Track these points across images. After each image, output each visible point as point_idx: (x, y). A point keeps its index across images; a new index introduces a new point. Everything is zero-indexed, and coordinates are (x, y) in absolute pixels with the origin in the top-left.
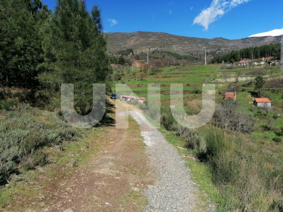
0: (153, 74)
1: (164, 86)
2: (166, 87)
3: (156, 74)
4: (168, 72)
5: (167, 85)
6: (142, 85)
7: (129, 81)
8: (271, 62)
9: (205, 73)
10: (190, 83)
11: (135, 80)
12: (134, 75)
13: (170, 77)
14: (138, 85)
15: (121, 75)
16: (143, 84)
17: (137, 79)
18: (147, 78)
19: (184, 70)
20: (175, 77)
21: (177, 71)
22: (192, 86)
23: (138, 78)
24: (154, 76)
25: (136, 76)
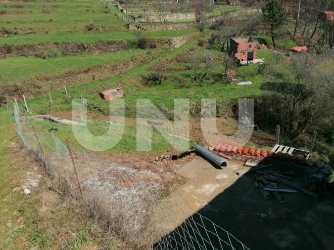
2: (21, 36)
10: (94, 25)
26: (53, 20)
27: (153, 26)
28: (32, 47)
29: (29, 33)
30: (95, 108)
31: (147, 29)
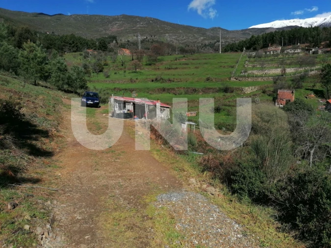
0: (150, 65)
2: (174, 83)
3: (155, 64)
4: (172, 62)
6: (137, 79)
7: (115, 73)
8: (312, 50)
9: (225, 63)
10: (211, 77)
11: (125, 72)
12: (122, 65)
13: (176, 68)
14: (131, 79)
15: (103, 64)
16: (138, 77)
17: (127, 72)
18: (143, 69)
19: (193, 59)
20: (183, 68)
21: (184, 60)
22: (214, 80)
23: (129, 69)
24: (153, 67)
25: (126, 67)
27: (247, 79)
28: (173, 89)
31: (243, 80)
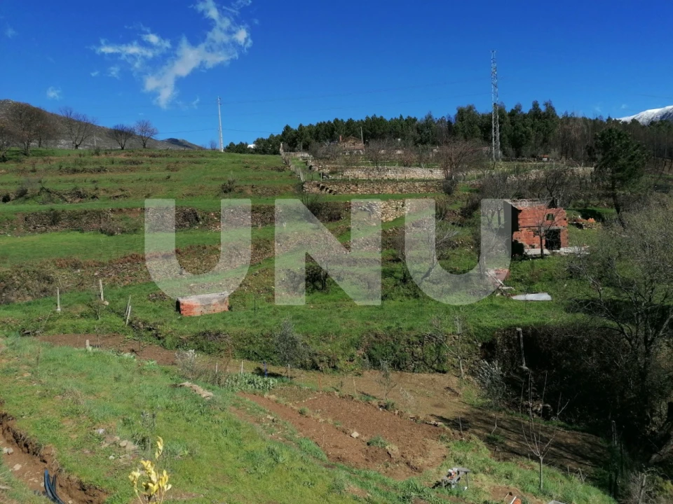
1: (80, 195)
3: (18, 160)
4: (85, 158)
5: (102, 193)
13: (100, 171)
22: (248, 192)
26: (172, 178)
27: (353, 187)
28: (98, 214)
29: (117, 197)
30: (150, 330)
31: (340, 190)
